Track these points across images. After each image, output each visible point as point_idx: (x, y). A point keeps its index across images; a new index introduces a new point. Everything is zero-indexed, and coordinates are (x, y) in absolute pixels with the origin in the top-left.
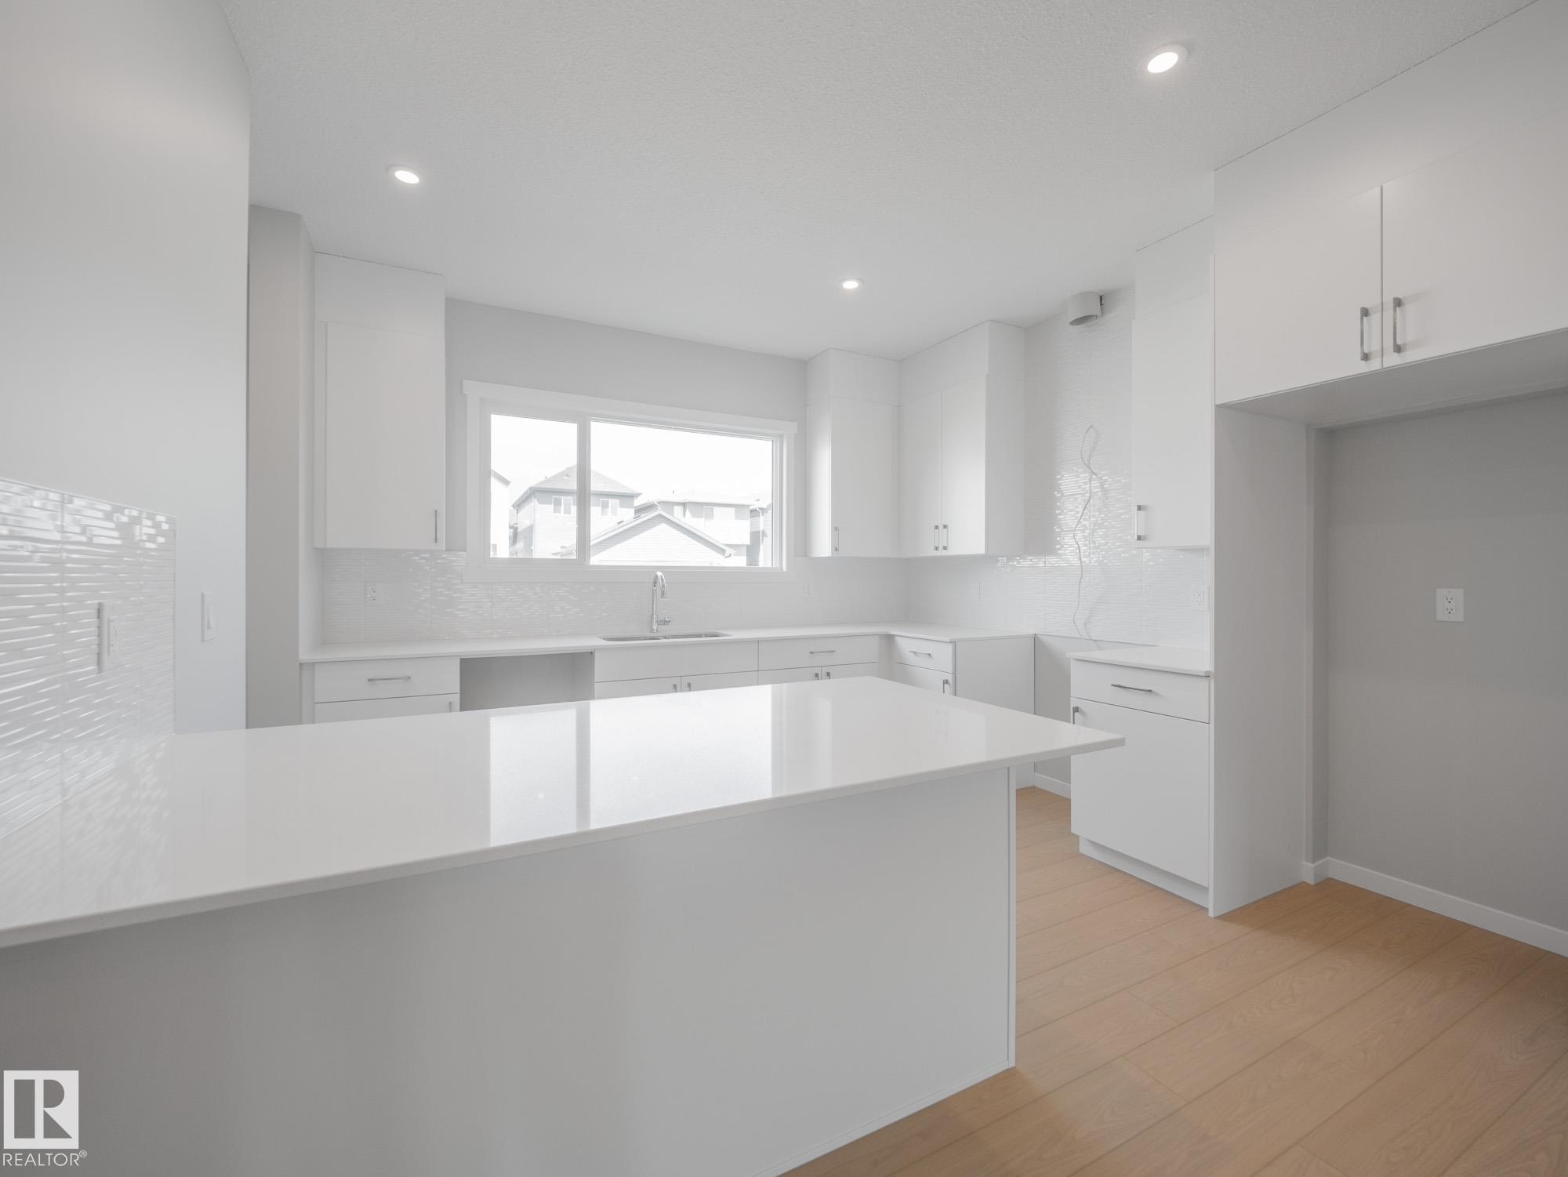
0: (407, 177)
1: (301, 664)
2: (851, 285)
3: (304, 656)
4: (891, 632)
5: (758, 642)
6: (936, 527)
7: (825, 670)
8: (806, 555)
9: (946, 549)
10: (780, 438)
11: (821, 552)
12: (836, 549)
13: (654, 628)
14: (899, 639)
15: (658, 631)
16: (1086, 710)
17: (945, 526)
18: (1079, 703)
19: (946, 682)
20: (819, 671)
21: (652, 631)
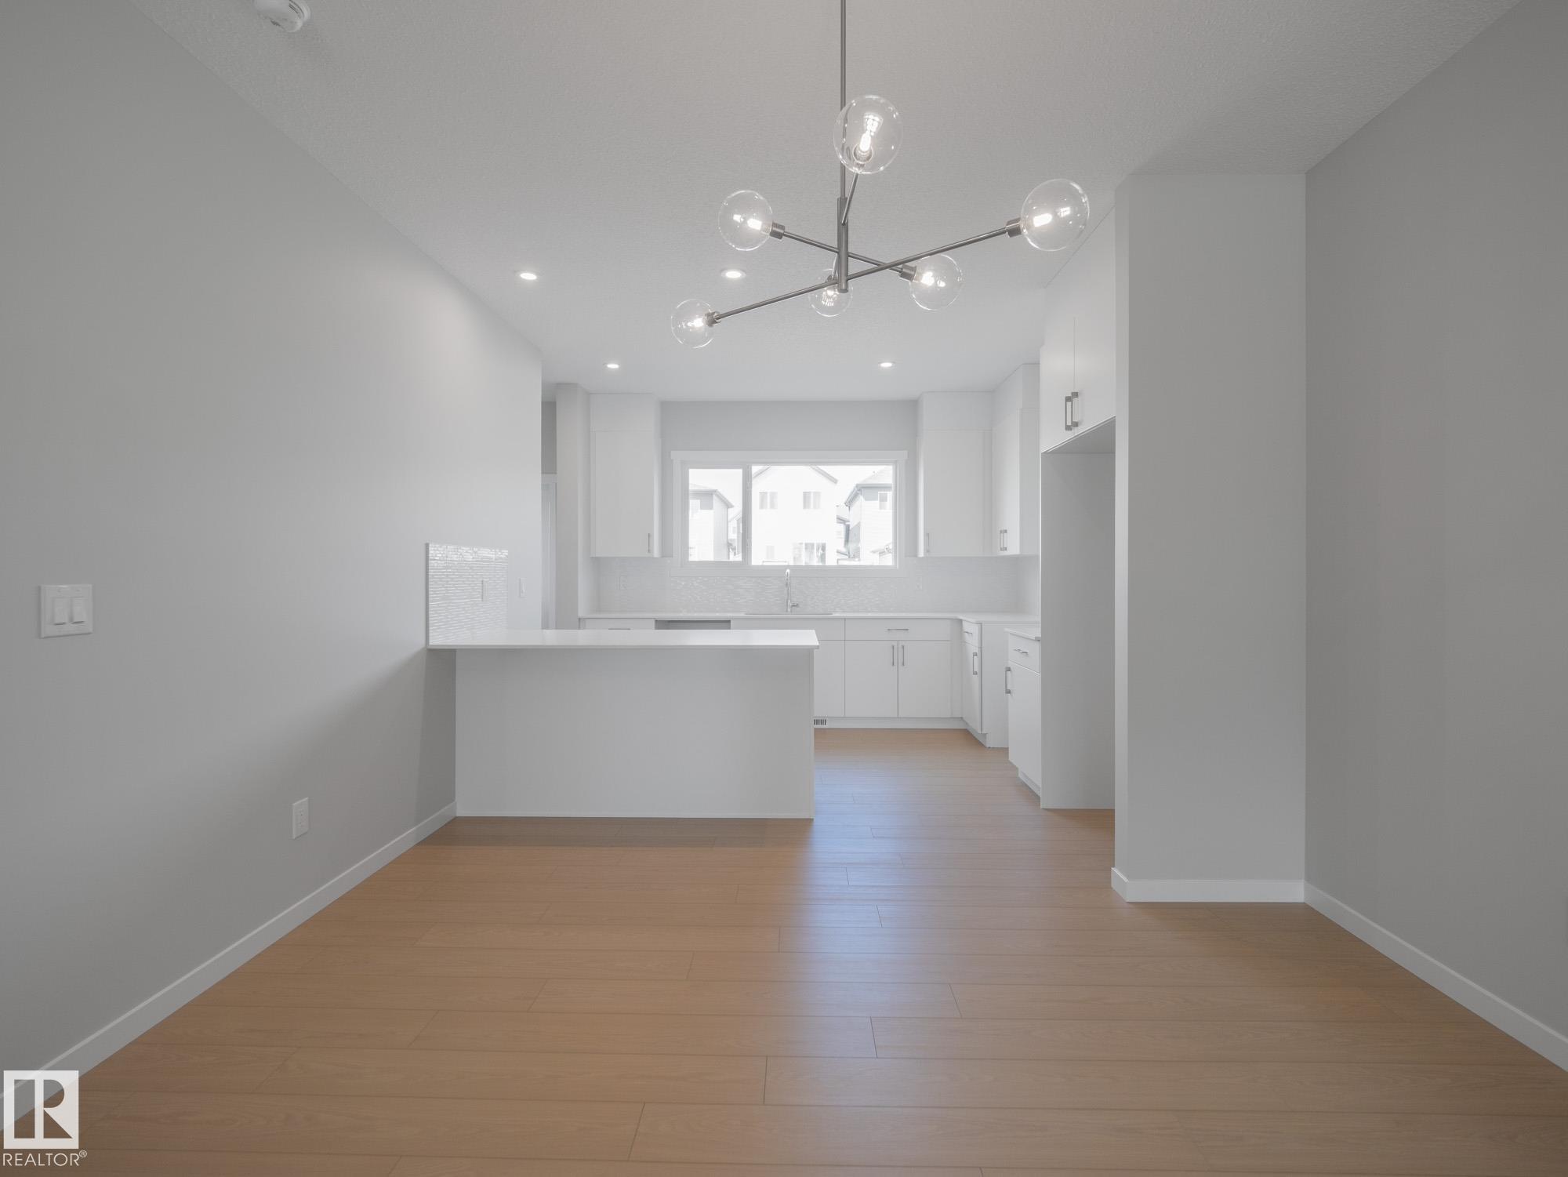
0: (613, 366)
1: (580, 619)
2: (886, 365)
3: (581, 613)
4: (961, 617)
5: (845, 619)
6: (1001, 532)
7: (901, 644)
8: (915, 555)
9: (1006, 549)
10: (895, 463)
11: (921, 554)
12: (927, 551)
13: (789, 610)
14: (964, 622)
15: (791, 611)
16: (1012, 669)
17: (1006, 531)
18: (1010, 664)
19: (975, 654)
20: (895, 644)
21: (787, 611)
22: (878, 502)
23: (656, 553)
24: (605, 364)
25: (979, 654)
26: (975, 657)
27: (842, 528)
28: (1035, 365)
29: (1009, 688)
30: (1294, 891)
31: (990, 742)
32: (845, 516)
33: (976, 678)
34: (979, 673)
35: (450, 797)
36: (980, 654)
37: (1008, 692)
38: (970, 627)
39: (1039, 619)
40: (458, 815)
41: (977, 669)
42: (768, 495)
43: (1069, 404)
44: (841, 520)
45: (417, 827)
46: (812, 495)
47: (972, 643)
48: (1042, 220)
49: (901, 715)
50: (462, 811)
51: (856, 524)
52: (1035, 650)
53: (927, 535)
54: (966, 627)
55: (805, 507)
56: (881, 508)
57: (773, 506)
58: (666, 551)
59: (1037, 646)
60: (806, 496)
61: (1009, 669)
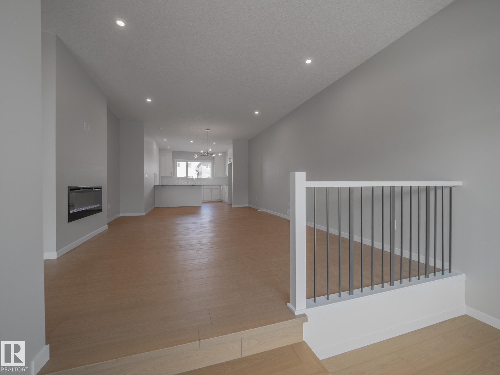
0: (168, 147)
7: (212, 189)
9: (226, 175)
10: (211, 162)
11: (215, 176)
12: (216, 176)
22: (206, 166)
23: (172, 176)
27: (196, 172)
29: (225, 192)
30: (247, 205)
32: (197, 170)
35: (155, 205)
36: (223, 190)
37: (225, 194)
38: (222, 186)
41: (222, 193)
42: (189, 166)
44: (197, 171)
47: (222, 188)
48: (220, 155)
49: (212, 199)
51: (201, 171)
52: (227, 187)
53: (216, 173)
54: (221, 186)
56: (207, 168)
58: (174, 175)
61: (225, 190)
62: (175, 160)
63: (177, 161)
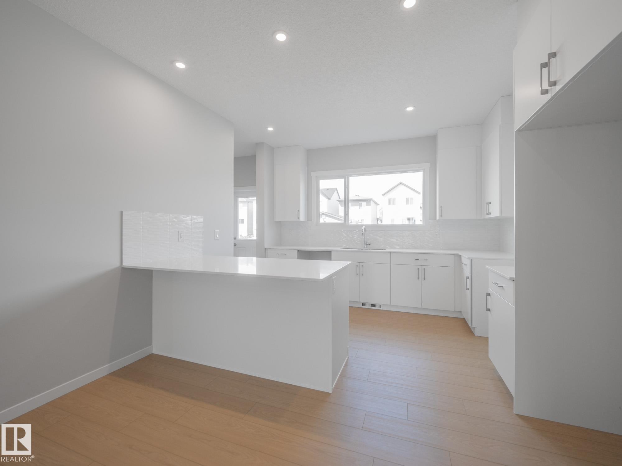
0: (270, 129)
1: (265, 249)
3: (266, 246)
4: (460, 254)
5: (391, 253)
6: (487, 203)
7: (423, 267)
8: (435, 219)
9: (490, 214)
10: (424, 170)
11: (438, 218)
12: (441, 216)
13: (365, 246)
14: (462, 257)
15: (366, 247)
16: (491, 294)
17: (490, 203)
18: (490, 291)
19: (468, 278)
20: (420, 267)
21: (364, 247)
23: (302, 218)
24: (267, 128)
25: (470, 278)
26: (468, 279)
28: (510, 96)
29: (489, 307)
31: (477, 333)
33: (468, 293)
34: (470, 289)
35: (149, 343)
37: (489, 310)
38: (466, 261)
39: (513, 257)
40: (153, 352)
41: (469, 287)
42: (392, 199)
43: (545, 70)
45: (111, 364)
46: (410, 199)
49: (422, 307)
50: (155, 352)
52: (510, 288)
53: (441, 207)
54: (463, 260)
55: (407, 204)
57: (394, 204)
58: (309, 218)
59: (512, 285)
60: (407, 201)
61: (488, 294)
62: (313, 174)
63: (318, 179)
